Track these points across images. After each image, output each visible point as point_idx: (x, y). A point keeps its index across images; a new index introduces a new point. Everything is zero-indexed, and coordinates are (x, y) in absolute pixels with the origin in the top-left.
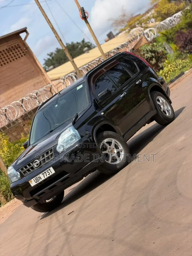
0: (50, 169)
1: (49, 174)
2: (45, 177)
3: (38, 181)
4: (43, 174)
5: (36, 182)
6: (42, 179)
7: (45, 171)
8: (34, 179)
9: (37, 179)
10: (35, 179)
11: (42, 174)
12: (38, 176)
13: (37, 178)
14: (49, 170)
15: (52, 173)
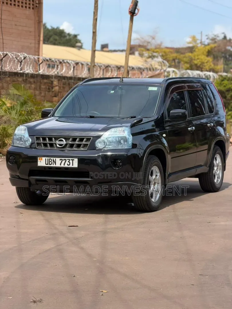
0: (74, 160)
1: (69, 164)
2: (61, 165)
3: (50, 164)
4: (62, 160)
5: (47, 163)
6: (55, 165)
7: (67, 159)
8: (46, 159)
9: (50, 162)
10: (48, 159)
11: (60, 160)
12: (54, 159)
13: (50, 160)
14: (71, 160)
15: (73, 165)
